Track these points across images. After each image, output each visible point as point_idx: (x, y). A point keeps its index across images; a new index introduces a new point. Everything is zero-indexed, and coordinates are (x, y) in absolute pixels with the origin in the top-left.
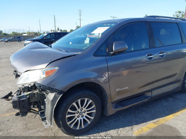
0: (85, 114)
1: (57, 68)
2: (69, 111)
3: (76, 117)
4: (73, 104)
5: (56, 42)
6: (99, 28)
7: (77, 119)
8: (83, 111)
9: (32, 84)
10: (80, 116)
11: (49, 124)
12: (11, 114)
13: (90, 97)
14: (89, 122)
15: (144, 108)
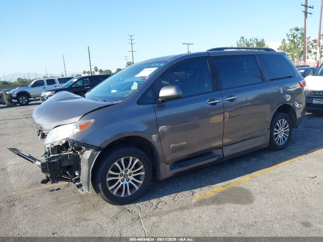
0: (131, 178)
1: (92, 121)
2: (110, 172)
3: (120, 181)
4: (115, 164)
5: (92, 90)
6: (145, 69)
7: (121, 183)
8: (128, 173)
9: (64, 142)
10: (125, 180)
11: (86, 191)
12: (34, 189)
13: (136, 156)
14: (137, 188)
15: (215, 172)
